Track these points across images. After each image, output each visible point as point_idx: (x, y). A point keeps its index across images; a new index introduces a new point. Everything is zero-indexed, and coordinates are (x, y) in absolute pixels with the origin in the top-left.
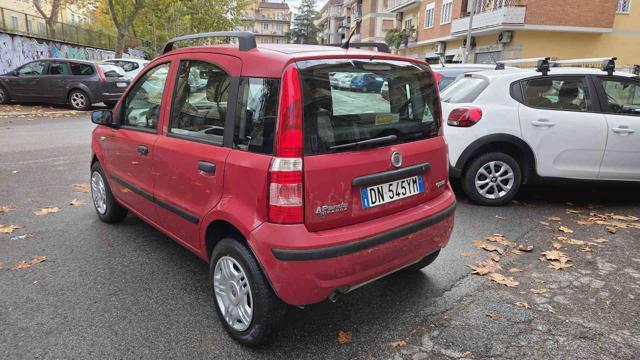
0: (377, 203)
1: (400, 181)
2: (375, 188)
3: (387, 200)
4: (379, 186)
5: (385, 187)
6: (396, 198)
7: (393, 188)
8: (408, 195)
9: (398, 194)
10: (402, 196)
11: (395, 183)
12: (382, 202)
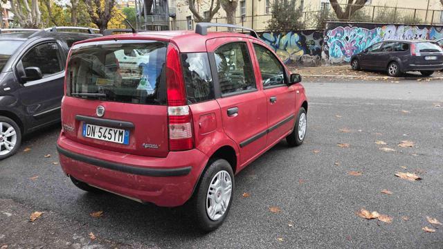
0: (90, 136)
1: (108, 129)
2: (91, 126)
3: (96, 137)
4: (94, 126)
5: (97, 128)
6: (102, 138)
7: (103, 131)
8: (112, 140)
9: (105, 137)
10: (107, 139)
11: (104, 128)
12: (93, 137)
